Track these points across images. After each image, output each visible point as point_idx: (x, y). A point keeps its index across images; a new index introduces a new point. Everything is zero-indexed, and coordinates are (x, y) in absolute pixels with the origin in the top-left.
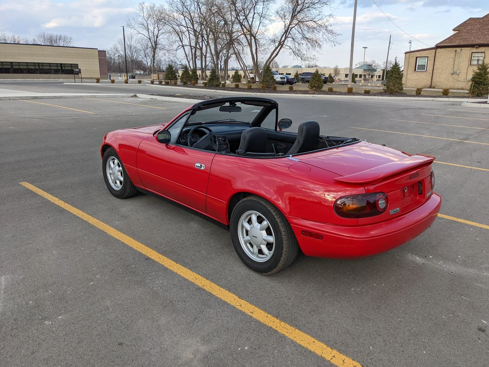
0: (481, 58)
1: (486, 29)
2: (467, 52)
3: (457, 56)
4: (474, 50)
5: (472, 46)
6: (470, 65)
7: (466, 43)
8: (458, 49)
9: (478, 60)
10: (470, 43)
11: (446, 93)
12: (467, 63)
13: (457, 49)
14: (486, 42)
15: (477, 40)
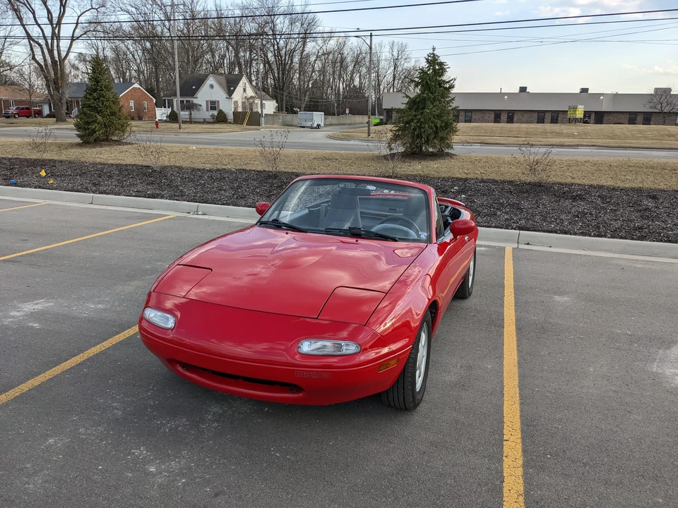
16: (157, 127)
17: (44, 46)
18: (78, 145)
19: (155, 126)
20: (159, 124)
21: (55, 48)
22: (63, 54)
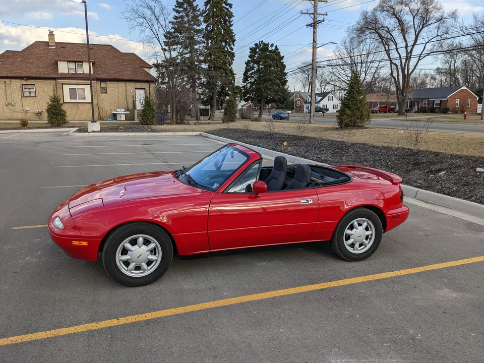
0: (31, 90)
1: (29, 63)
2: (17, 84)
3: (7, 88)
4: (24, 82)
5: (21, 78)
6: (23, 96)
7: (14, 75)
8: (8, 81)
9: (30, 92)
10: (18, 75)
11: (24, 124)
12: (19, 94)
13: (6, 80)
14: (33, 75)
15: (24, 73)
16: (465, 119)
17: (399, 67)
18: (337, 129)
19: (463, 118)
20: (467, 117)
21: (406, 67)
22: (410, 71)
